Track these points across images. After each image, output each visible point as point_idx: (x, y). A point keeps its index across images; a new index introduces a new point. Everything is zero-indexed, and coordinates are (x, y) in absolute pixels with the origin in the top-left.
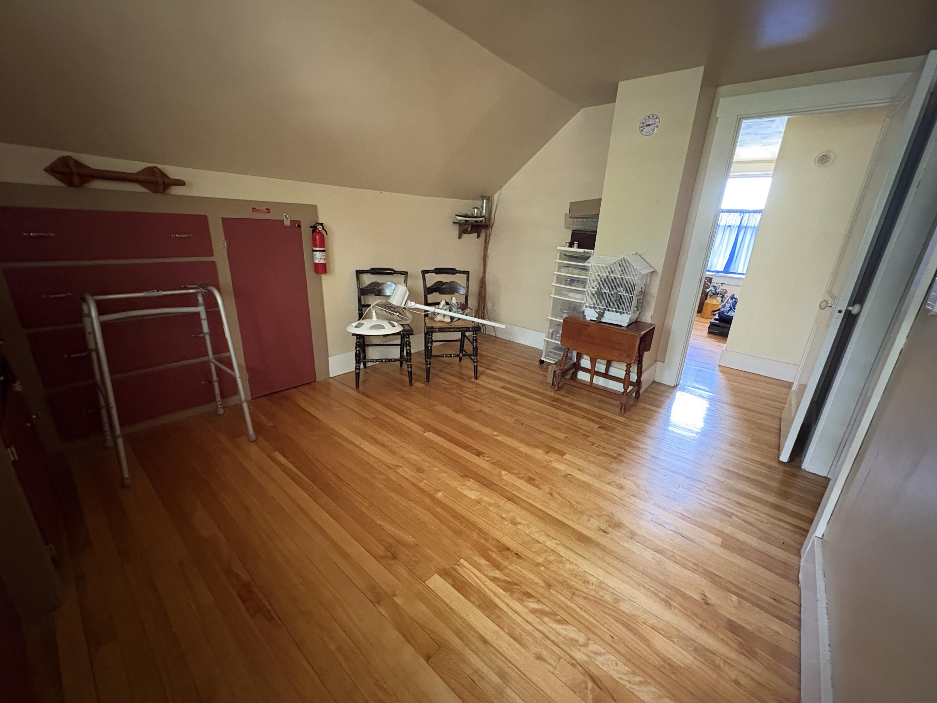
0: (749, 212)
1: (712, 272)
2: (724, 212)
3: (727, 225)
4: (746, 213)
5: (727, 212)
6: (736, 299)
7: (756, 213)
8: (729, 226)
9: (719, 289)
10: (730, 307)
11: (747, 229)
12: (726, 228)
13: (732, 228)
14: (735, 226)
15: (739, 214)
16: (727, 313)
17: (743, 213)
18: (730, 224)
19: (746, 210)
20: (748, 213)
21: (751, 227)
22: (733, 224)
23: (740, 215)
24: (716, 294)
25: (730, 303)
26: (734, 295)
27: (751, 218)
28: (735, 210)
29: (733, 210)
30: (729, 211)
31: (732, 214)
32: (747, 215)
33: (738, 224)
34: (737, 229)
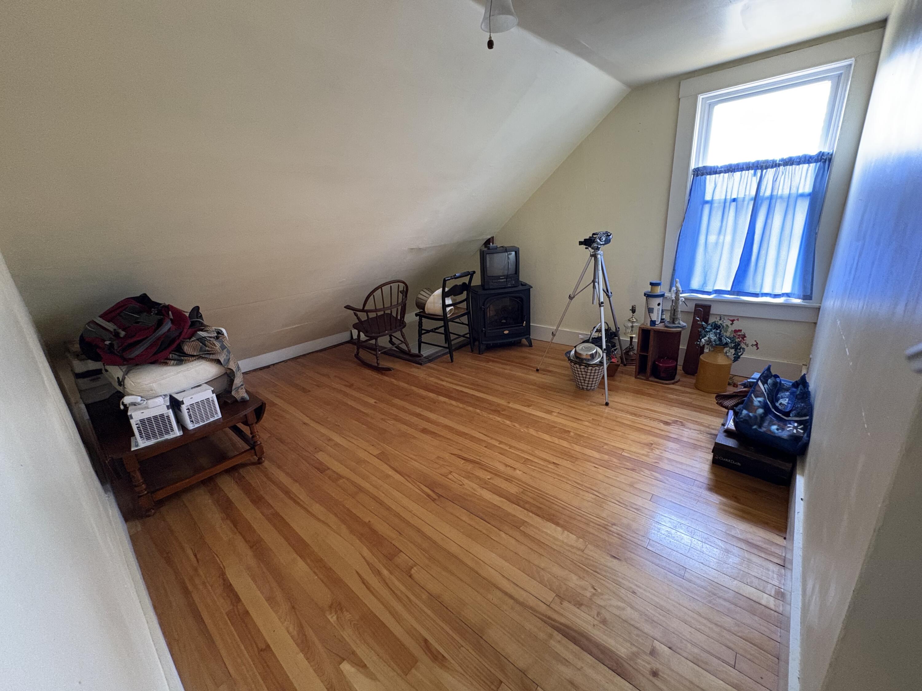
0: (774, 165)
1: (709, 293)
2: (720, 173)
3: (728, 197)
4: (767, 168)
5: (725, 172)
6: (776, 376)
7: (792, 164)
8: (734, 200)
9: (726, 331)
10: (765, 406)
11: (774, 201)
12: (728, 204)
13: (740, 203)
14: (747, 199)
15: (752, 172)
16: (760, 426)
17: (762, 168)
18: (734, 196)
19: (767, 161)
20: (772, 167)
21: (781, 197)
22: (741, 195)
23: (755, 174)
24: (720, 345)
25: (762, 395)
26: (769, 369)
27: (781, 179)
28: (744, 164)
29: (738, 165)
30: (731, 169)
31: (738, 174)
32: (770, 173)
33: (753, 193)
34: (752, 203)
